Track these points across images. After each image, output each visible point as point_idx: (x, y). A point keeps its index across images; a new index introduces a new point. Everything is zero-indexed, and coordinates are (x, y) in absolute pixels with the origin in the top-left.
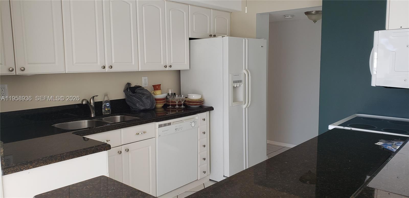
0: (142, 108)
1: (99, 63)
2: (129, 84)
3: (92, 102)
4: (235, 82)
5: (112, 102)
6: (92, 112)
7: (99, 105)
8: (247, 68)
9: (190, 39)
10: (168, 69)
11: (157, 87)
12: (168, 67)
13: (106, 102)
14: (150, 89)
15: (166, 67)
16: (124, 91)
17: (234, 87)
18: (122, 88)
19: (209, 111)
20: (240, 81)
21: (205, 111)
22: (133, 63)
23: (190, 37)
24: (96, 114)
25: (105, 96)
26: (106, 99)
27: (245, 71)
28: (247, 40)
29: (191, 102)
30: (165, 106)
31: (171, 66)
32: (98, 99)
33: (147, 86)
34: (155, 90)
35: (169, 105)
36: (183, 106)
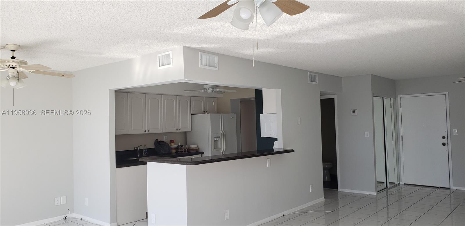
0: (164, 152)
1: (143, 129)
2: (157, 140)
3: (138, 149)
4: (215, 137)
5: (148, 150)
6: (138, 153)
7: (141, 150)
8: (223, 130)
9: (191, 114)
10: (178, 131)
11: (172, 141)
12: (178, 130)
13: (145, 149)
14: (168, 142)
15: (177, 130)
16: (154, 144)
17: (214, 140)
18: (153, 142)
19: (201, 154)
20: (219, 137)
21: (199, 154)
22: (160, 129)
23: (191, 113)
24: (140, 155)
25: (145, 146)
26: (145, 148)
27: (221, 132)
28: (222, 115)
29: (191, 149)
30: (177, 152)
31: (180, 130)
32: (141, 148)
33: (167, 141)
34: (171, 143)
35: (179, 152)
36: (187, 152)
